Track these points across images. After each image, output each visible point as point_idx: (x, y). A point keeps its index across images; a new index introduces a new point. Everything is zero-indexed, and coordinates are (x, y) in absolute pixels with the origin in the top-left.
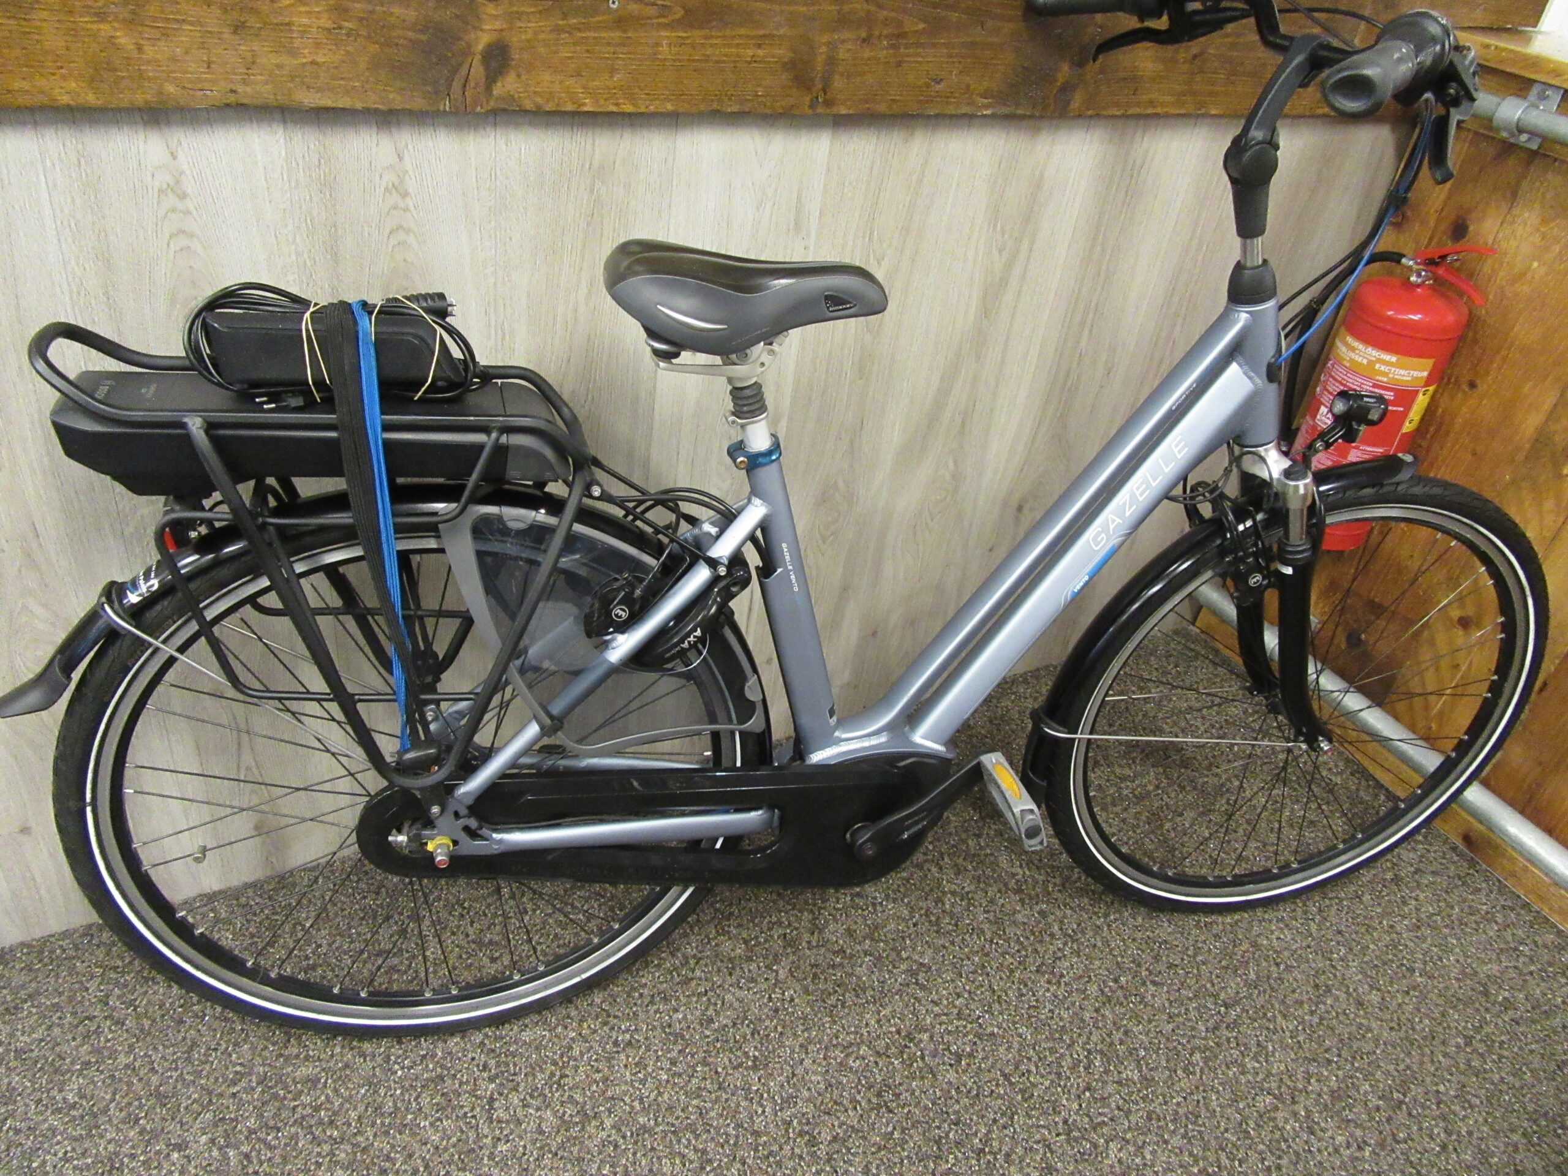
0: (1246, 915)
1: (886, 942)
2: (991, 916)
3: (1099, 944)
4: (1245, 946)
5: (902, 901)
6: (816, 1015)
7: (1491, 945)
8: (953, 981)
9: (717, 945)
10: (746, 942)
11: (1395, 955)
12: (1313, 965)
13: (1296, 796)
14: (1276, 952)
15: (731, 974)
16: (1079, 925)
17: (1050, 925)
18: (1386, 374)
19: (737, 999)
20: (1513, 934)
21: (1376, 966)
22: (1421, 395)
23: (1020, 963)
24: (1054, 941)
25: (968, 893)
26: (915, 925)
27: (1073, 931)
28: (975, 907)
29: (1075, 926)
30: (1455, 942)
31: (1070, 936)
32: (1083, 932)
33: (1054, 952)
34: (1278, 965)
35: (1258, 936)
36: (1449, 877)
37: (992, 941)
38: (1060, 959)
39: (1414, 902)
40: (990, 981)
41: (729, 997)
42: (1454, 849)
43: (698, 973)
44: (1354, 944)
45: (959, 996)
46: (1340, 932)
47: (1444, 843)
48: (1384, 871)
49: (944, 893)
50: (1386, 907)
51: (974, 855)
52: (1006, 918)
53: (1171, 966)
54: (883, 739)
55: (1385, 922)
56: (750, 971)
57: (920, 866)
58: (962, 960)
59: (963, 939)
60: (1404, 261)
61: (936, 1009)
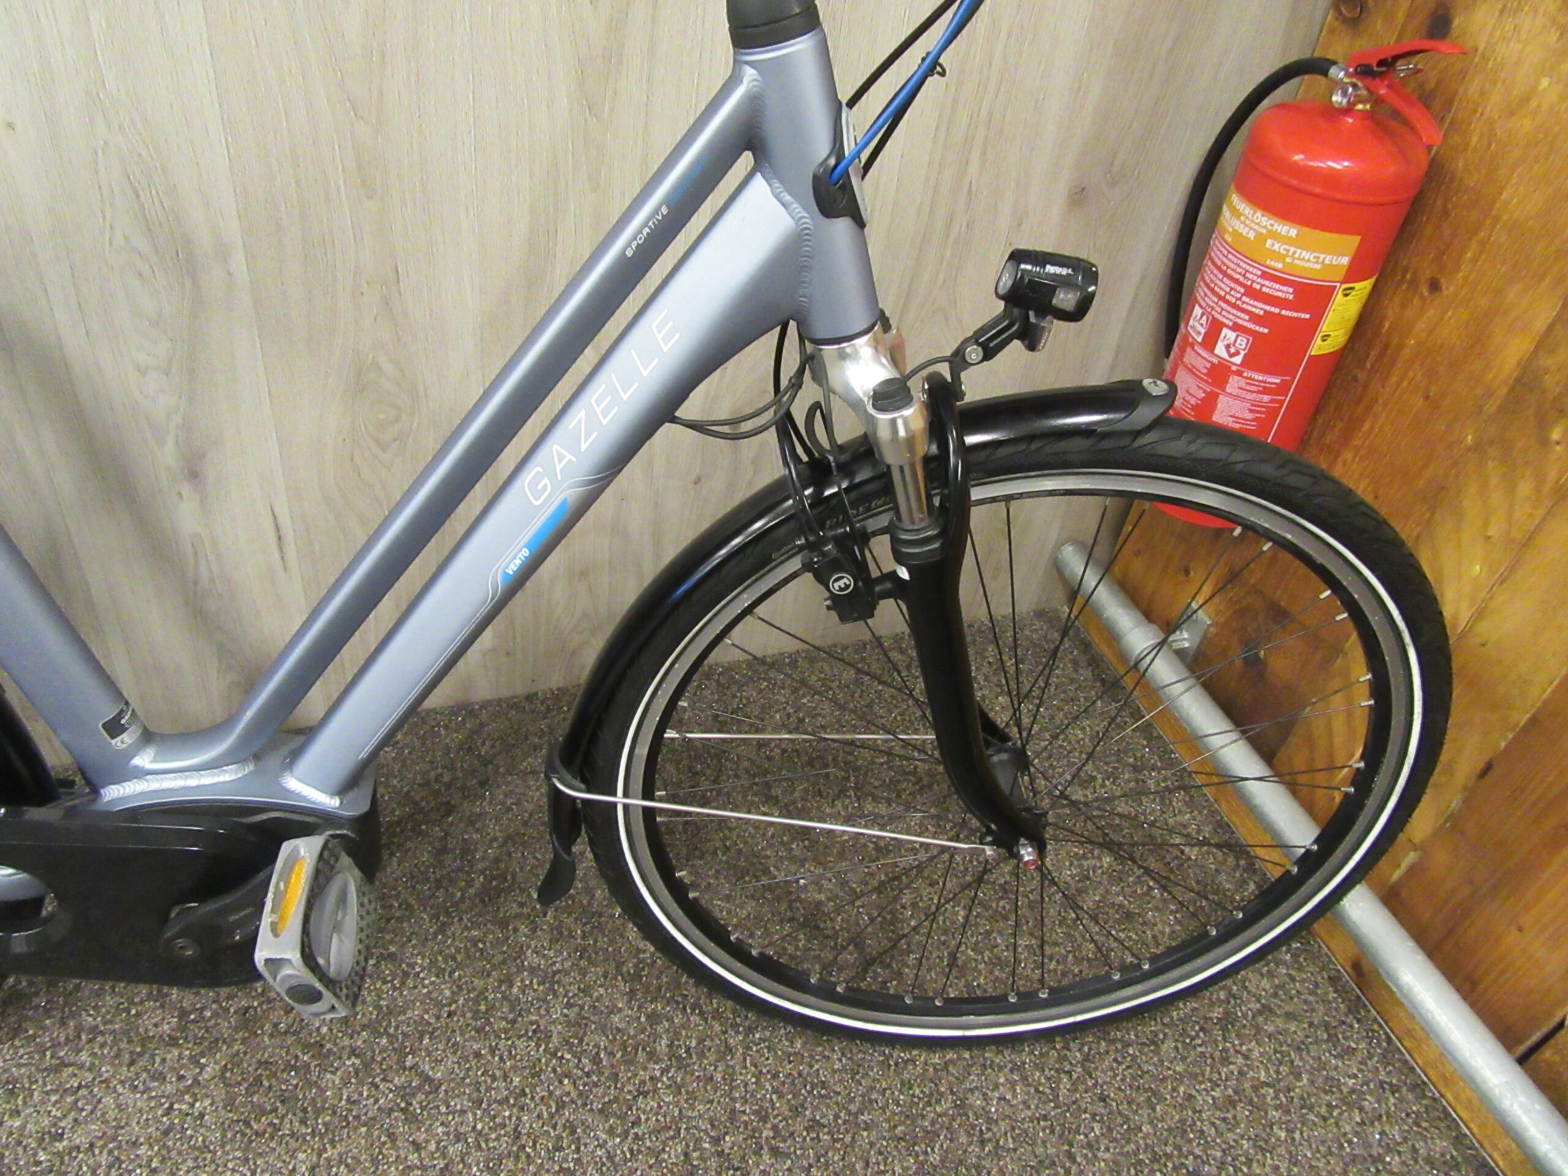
0: (967, 1055)
1: (392, 1038)
2: (572, 1013)
3: (718, 1077)
4: (946, 1105)
5: (450, 975)
6: (223, 1146)
7: (1341, 1147)
8: (463, 1112)
9: (138, 1015)
10: (183, 1014)
11: (1178, 1148)
12: (1040, 1150)
13: (1120, 872)
14: (989, 1120)
15: (132, 1063)
16: (701, 1041)
17: (656, 1037)
18: (1280, 257)
19: (119, 1106)
20: (1382, 1133)
21: (1141, 1162)
22: (1340, 295)
23: (581, 1094)
24: (651, 1065)
25: (555, 973)
26: (450, 1015)
27: (688, 1051)
28: (555, 996)
29: (694, 1043)
30: (1283, 1135)
31: (679, 1058)
32: (702, 1055)
33: (643, 1082)
34: (983, 1143)
35: (971, 1090)
36: (1311, 1024)
37: (554, 1054)
38: (645, 1094)
39: (1240, 1060)
40: (519, 1118)
41: (109, 1101)
42: (1334, 980)
43: (84, 1056)
44: (1119, 1120)
45: (459, 1137)
46: (1103, 1099)
47: (1323, 969)
48: (1212, 1004)
49: (521, 969)
50: (1194, 1063)
51: (593, 915)
52: (595, 1018)
53: (814, 1125)
54: (228, 775)
55: (1182, 1089)
56: (164, 1060)
57: (503, 924)
58: (494, 1078)
59: (513, 1045)
60: (1333, 71)
61: (413, 1158)
